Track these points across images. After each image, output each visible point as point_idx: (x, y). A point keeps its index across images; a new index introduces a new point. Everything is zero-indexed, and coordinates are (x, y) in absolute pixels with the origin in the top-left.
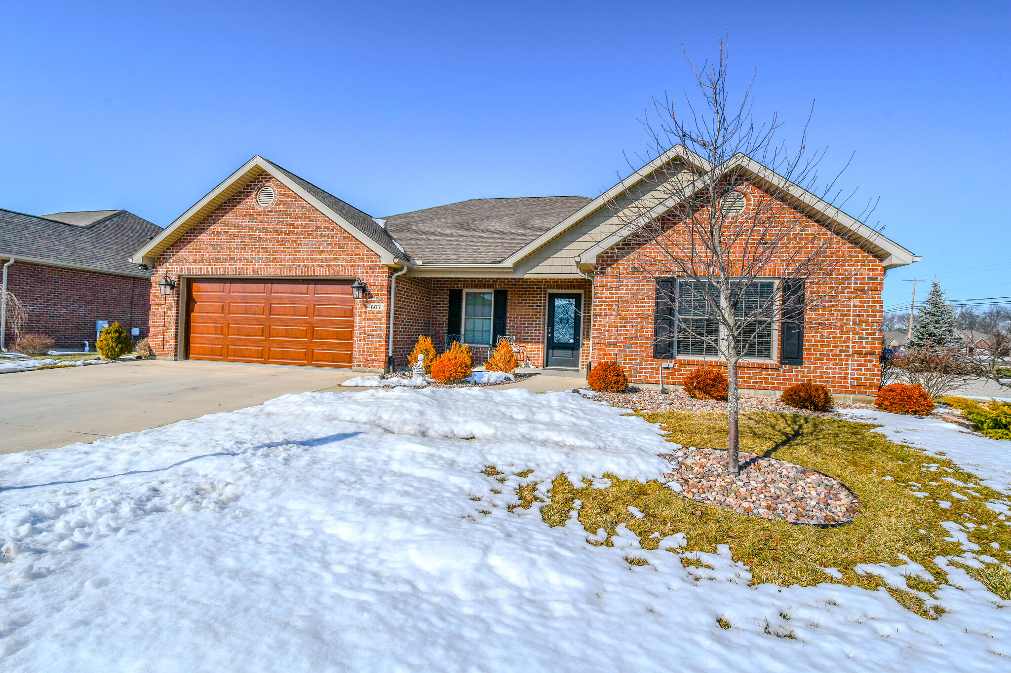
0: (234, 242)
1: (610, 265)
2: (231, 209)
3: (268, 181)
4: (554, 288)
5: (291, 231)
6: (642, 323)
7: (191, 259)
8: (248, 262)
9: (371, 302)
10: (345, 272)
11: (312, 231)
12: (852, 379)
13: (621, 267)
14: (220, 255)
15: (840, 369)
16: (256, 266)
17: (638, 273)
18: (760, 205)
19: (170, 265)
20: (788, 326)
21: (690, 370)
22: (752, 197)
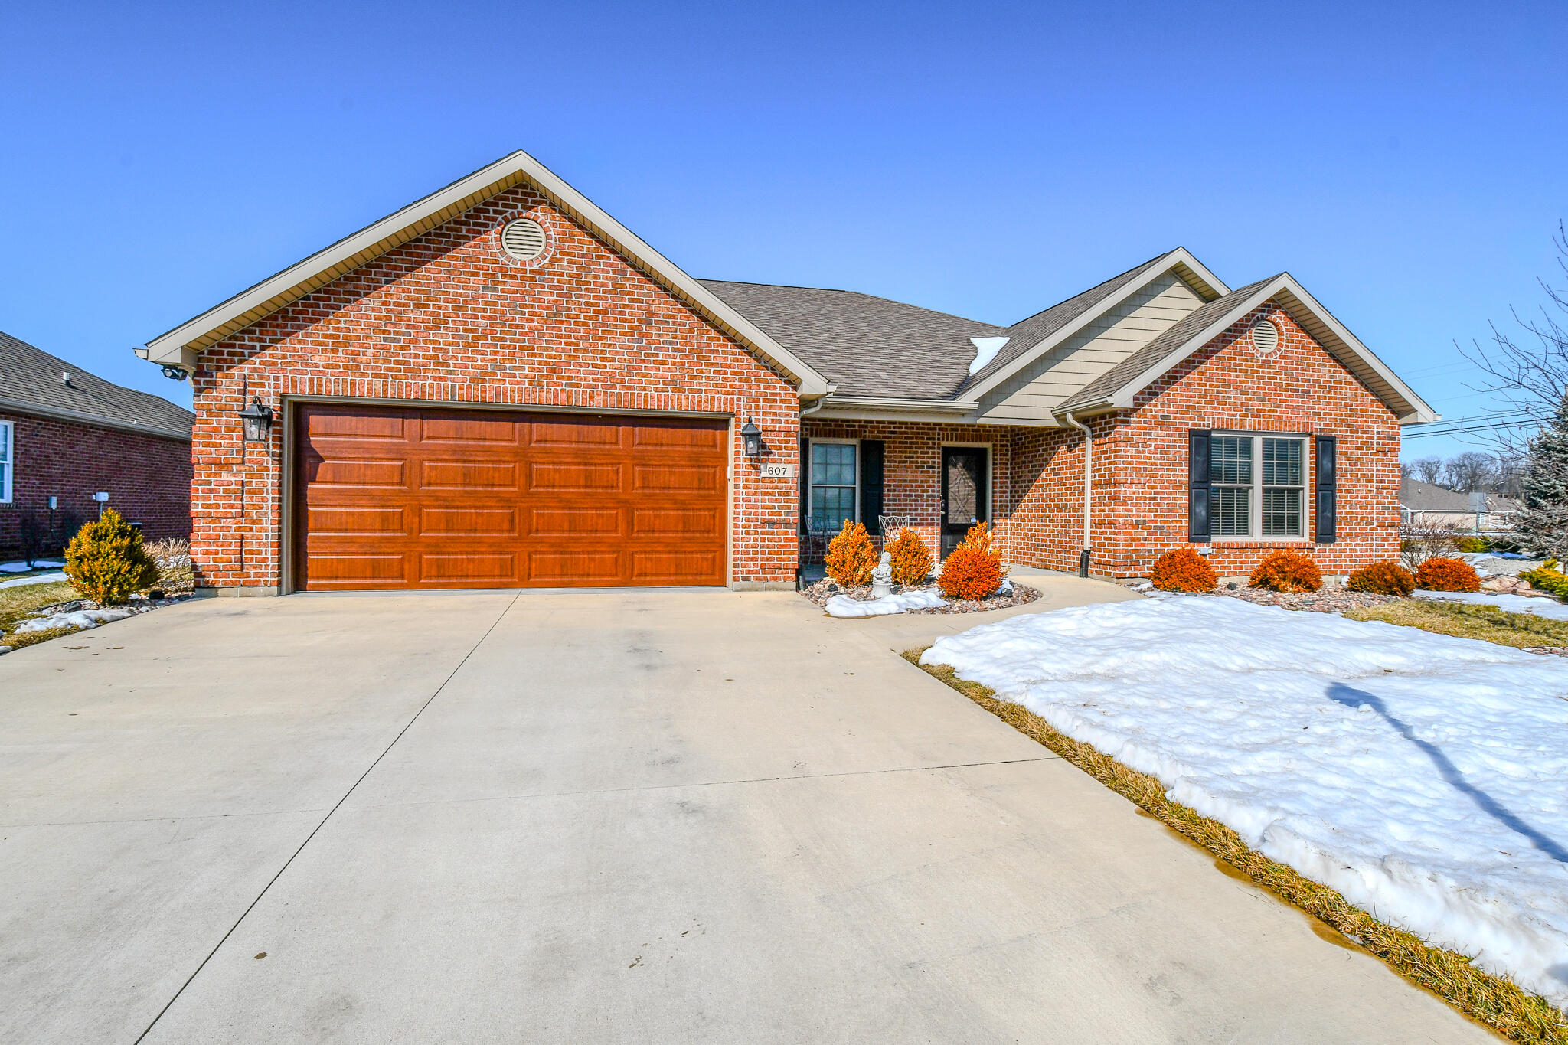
0: (446, 329)
1: (1137, 411)
3: (530, 208)
4: (952, 440)
6: (1174, 493)
7: (320, 359)
8: (486, 374)
9: (766, 461)
10: (712, 405)
11: (640, 321)
12: (1377, 556)
13: (1149, 414)
14: (408, 355)
15: (1366, 545)
16: (507, 384)
17: (1168, 423)
18: (1292, 342)
19: (255, 370)
20: (1322, 495)
21: (1229, 556)
22: (1284, 330)
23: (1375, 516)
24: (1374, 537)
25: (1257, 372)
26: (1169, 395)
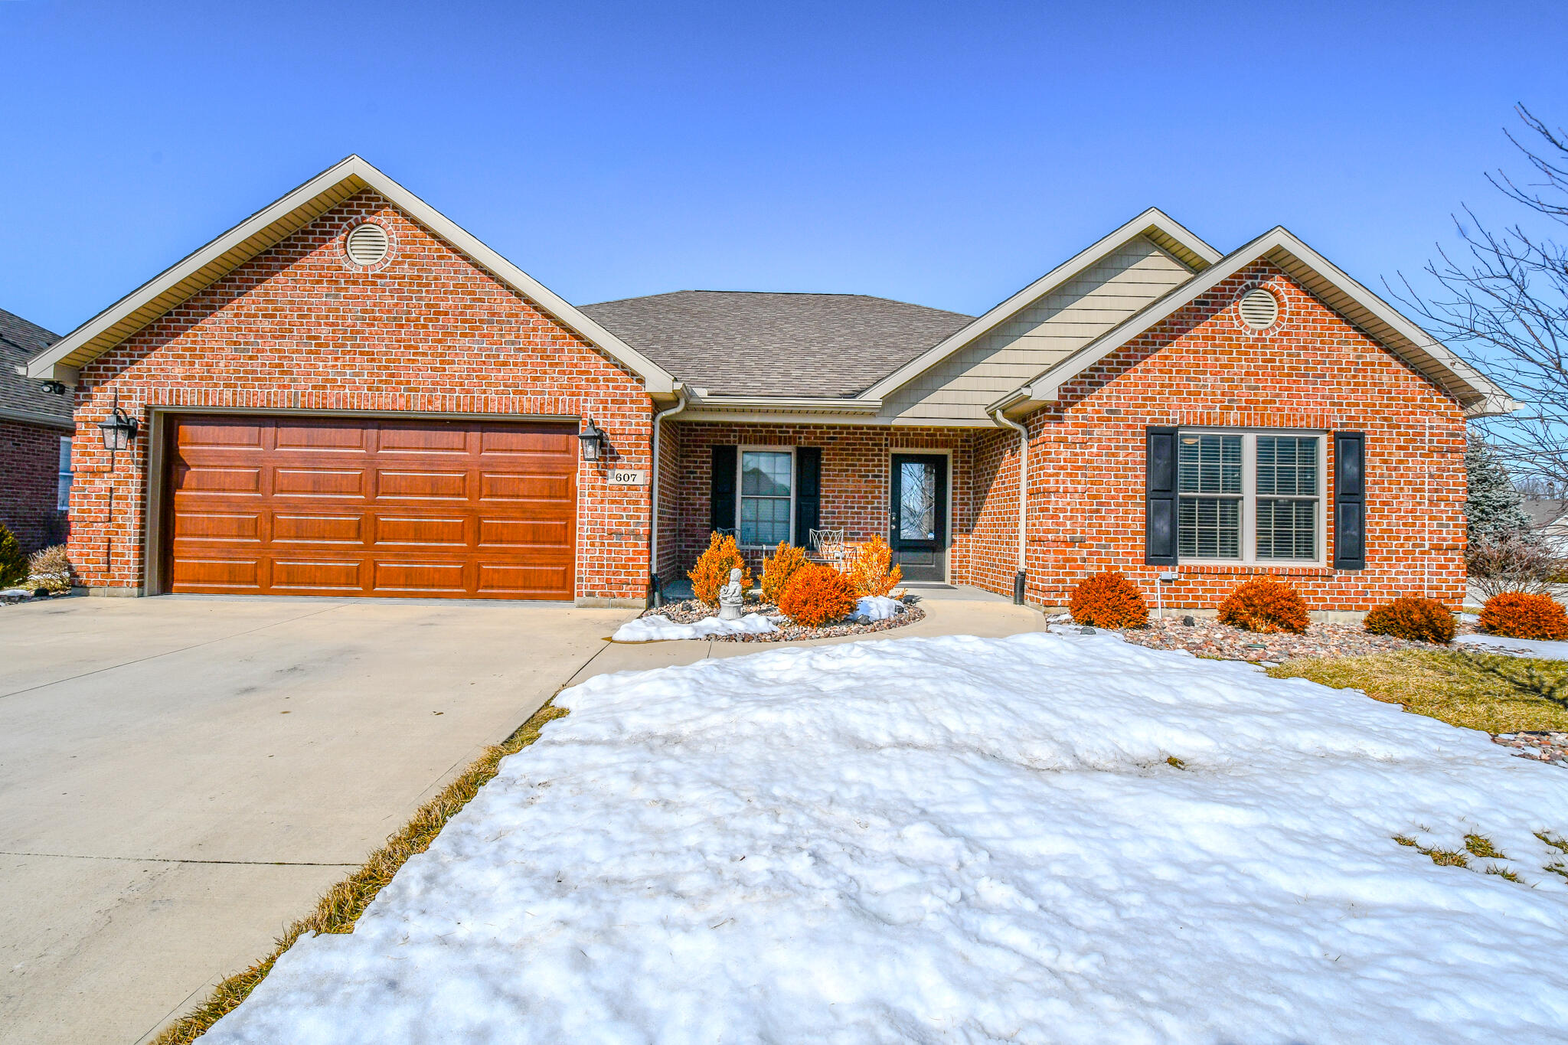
0: (291, 338)
1: (1071, 404)
2: (282, 268)
3: (373, 213)
4: (902, 446)
5: (431, 320)
6: (1126, 505)
7: (179, 371)
8: (327, 380)
9: (615, 467)
10: (556, 407)
11: (481, 321)
12: (1429, 588)
13: (1089, 409)
14: (256, 365)
15: (1414, 573)
16: (347, 391)
17: (1117, 419)
18: (1298, 314)
19: (125, 383)
20: (1343, 507)
21: (1203, 583)
22: (1286, 300)
23: (1427, 537)
24: (1426, 563)
25: (1246, 353)
26: (1119, 384)
